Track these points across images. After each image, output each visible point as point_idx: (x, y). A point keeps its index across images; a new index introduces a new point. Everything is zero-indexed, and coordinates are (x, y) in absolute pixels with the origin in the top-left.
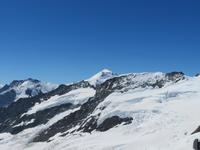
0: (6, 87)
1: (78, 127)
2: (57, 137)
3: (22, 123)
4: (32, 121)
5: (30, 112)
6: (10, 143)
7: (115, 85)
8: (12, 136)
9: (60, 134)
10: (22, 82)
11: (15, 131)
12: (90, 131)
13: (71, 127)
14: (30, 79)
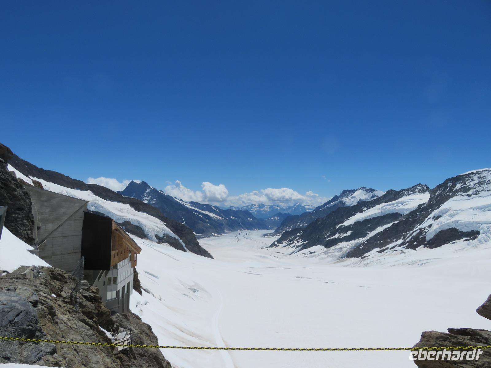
0: (336, 198)
1: (400, 241)
2: (374, 253)
3: (337, 236)
4: (349, 233)
5: (347, 223)
6: (322, 256)
7: (458, 186)
8: (326, 249)
9: (378, 249)
10: (353, 191)
11: (329, 244)
12: (414, 248)
13: (392, 242)
14: (363, 188)
